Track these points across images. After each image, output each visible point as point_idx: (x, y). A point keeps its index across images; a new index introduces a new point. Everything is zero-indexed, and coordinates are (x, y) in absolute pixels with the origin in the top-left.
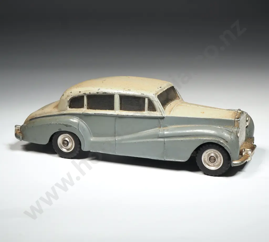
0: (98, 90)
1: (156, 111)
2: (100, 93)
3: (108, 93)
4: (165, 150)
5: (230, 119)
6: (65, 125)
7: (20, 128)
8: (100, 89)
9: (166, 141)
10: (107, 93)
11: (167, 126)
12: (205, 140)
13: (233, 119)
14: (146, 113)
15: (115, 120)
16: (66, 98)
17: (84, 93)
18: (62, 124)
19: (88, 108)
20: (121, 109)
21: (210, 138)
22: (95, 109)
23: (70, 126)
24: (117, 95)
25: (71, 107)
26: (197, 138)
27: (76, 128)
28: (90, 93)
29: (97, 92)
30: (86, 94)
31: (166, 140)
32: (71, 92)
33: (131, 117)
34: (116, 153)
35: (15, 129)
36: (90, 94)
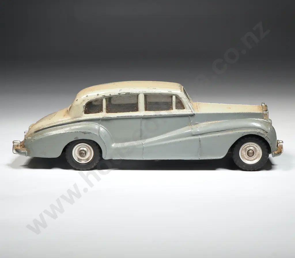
0: (120, 91)
1: (184, 109)
2: (122, 94)
3: (132, 93)
4: (200, 149)
5: (259, 112)
6: (83, 132)
7: (19, 144)
8: (121, 90)
9: (202, 138)
10: (130, 93)
11: (197, 124)
12: (244, 132)
13: (262, 112)
14: (174, 111)
15: (141, 122)
16: (81, 103)
17: (103, 96)
18: (79, 132)
19: (107, 112)
20: (146, 109)
21: (249, 130)
22: (116, 112)
23: (89, 133)
24: (142, 94)
25: (86, 112)
26: (235, 132)
27: (96, 135)
28: (110, 94)
29: (119, 93)
30: (105, 97)
31: (200, 137)
32: (87, 96)
33: (160, 116)
34: (143, 158)
35: (13, 146)
36: (111, 96)
